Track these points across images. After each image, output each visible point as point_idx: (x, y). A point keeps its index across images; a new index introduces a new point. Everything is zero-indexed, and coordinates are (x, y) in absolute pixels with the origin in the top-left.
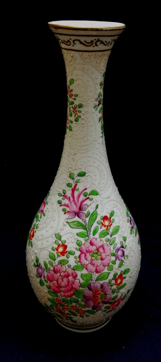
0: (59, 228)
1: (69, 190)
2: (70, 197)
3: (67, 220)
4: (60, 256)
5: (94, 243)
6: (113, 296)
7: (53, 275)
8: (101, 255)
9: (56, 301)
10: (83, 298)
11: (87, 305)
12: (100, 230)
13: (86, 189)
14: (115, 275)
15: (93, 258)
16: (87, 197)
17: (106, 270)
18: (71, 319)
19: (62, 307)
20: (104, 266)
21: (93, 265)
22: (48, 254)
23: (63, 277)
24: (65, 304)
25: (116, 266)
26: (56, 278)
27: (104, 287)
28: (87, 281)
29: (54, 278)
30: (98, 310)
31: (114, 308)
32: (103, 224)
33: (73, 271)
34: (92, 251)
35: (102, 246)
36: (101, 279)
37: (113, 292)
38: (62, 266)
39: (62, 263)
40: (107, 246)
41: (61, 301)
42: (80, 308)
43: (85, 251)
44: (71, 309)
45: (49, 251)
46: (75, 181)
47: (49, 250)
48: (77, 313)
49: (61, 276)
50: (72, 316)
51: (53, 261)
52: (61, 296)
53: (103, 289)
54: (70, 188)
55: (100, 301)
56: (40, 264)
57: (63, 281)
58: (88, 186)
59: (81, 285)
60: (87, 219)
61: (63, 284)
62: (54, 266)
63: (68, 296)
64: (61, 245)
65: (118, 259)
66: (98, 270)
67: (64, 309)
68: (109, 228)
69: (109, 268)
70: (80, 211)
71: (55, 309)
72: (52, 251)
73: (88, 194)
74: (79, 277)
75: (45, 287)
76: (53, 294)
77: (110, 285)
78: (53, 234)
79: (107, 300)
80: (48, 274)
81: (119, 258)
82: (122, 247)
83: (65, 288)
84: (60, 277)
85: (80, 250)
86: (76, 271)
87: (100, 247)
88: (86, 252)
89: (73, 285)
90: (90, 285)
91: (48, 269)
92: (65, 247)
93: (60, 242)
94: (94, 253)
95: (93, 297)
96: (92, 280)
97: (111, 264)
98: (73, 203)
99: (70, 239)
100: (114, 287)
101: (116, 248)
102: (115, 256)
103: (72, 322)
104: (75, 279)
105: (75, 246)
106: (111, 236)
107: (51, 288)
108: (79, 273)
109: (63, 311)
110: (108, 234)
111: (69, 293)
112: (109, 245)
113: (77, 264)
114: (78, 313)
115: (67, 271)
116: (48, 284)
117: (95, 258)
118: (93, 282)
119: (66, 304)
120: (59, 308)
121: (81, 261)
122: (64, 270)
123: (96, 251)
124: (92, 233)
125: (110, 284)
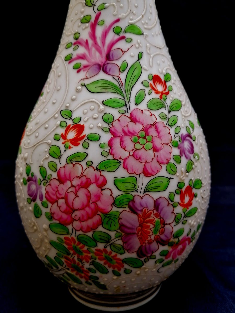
0: (68, 99)
1: (86, 28)
2: (87, 41)
3: (82, 82)
4: (70, 148)
5: (138, 119)
6: (176, 228)
7: (57, 188)
8: (152, 142)
9: (65, 243)
10: (119, 231)
11: (127, 247)
12: (148, 98)
13: (118, 21)
14: (180, 185)
15: (138, 146)
16: (121, 35)
17: (163, 173)
18: (95, 281)
19: (78, 256)
20: (161, 163)
21: (139, 159)
22: (46, 150)
23: (77, 188)
24: (83, 247)
25: (182, 167)
26: (63, 193)
27: (161, 207)
28: (127, 192)
29: (60, 195)
30: (147, 257)
31: (176, 257)
32: (153, 89)
33: (98, 173)
34: (135, 133)
35: (155, 125)
36: (156, 189)
37: (177, 220)
38: (74, 165)
39: (74, 160)
40: (164, 126)
41: (75, 243)
42: (113, 254)
43: (121, 132)
44: (95, 259)
45: (48, 144)
46: (96, 8)
47: (49, 141)
48: (106, 266)
49: (74, 186)
50: (98, 274)
51: (57, 161)
52: (74, 231)
53: (159, 211)
54: (87, 25)
55: (153, 237)
56: (33, 175)
57: (78, 197)
58: (123, 14)
59: (114, 202)
60: (123, 76)
61: (77, 203)
62: (58, 169)
63: (89, 229)
64: (71, 126)
65: (184, 156)
66: (150, 171)
67: (81, 260)
68: (164, 96)
69: (169, 167)
70: (109, 62)
71: (65, 264)
72: (55, 143)
73: (123, 30)
74: (110, 184)
75: (43, 218)
76: (58, 230)
77: (172, 203)
78: (57, 113)
79: (166, 236)
80: (49, 188)
81: (186, 154)
82: (189, 135)
83: (82, 212)
84: (70, 190)
85: (110, 131)
86: (104, 173)
87: (151, 126)
88: (123, 134)
89: (98, 203)
90: (133, 201)
91: (47, 179)
92: (80, 129)
93: (70, 122)
94: (139, 137)
95: (140, 228)
96: (136, 191)
97: (172, 161)
98: (93, 50)
99: (90, 114)
100: (179, 210)
101: (180, 134)
102: (179, 148)
103: (98, 288)
104: (102, 190)
105: (100, 125)
106: (170, 112)
107: (55, 216)
108: (109, 177)
109: (81, 264)
110: (164, 106)
111: (90, 222)
112: (167, 126)
113: (105, 159)
114: (109, 267)
115: (85, 174)
116: (48, 210)
117: (142, 146)
118: (138, 194)
119: (86, 248)
120: (71, 258)
121: (114, 152)
122: (79, 174)
123: (143, 134)
124: (132, 99)
125: (172, 201)
